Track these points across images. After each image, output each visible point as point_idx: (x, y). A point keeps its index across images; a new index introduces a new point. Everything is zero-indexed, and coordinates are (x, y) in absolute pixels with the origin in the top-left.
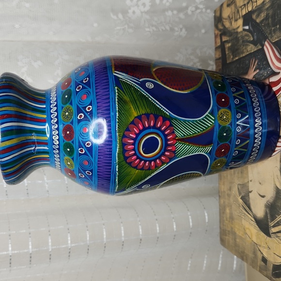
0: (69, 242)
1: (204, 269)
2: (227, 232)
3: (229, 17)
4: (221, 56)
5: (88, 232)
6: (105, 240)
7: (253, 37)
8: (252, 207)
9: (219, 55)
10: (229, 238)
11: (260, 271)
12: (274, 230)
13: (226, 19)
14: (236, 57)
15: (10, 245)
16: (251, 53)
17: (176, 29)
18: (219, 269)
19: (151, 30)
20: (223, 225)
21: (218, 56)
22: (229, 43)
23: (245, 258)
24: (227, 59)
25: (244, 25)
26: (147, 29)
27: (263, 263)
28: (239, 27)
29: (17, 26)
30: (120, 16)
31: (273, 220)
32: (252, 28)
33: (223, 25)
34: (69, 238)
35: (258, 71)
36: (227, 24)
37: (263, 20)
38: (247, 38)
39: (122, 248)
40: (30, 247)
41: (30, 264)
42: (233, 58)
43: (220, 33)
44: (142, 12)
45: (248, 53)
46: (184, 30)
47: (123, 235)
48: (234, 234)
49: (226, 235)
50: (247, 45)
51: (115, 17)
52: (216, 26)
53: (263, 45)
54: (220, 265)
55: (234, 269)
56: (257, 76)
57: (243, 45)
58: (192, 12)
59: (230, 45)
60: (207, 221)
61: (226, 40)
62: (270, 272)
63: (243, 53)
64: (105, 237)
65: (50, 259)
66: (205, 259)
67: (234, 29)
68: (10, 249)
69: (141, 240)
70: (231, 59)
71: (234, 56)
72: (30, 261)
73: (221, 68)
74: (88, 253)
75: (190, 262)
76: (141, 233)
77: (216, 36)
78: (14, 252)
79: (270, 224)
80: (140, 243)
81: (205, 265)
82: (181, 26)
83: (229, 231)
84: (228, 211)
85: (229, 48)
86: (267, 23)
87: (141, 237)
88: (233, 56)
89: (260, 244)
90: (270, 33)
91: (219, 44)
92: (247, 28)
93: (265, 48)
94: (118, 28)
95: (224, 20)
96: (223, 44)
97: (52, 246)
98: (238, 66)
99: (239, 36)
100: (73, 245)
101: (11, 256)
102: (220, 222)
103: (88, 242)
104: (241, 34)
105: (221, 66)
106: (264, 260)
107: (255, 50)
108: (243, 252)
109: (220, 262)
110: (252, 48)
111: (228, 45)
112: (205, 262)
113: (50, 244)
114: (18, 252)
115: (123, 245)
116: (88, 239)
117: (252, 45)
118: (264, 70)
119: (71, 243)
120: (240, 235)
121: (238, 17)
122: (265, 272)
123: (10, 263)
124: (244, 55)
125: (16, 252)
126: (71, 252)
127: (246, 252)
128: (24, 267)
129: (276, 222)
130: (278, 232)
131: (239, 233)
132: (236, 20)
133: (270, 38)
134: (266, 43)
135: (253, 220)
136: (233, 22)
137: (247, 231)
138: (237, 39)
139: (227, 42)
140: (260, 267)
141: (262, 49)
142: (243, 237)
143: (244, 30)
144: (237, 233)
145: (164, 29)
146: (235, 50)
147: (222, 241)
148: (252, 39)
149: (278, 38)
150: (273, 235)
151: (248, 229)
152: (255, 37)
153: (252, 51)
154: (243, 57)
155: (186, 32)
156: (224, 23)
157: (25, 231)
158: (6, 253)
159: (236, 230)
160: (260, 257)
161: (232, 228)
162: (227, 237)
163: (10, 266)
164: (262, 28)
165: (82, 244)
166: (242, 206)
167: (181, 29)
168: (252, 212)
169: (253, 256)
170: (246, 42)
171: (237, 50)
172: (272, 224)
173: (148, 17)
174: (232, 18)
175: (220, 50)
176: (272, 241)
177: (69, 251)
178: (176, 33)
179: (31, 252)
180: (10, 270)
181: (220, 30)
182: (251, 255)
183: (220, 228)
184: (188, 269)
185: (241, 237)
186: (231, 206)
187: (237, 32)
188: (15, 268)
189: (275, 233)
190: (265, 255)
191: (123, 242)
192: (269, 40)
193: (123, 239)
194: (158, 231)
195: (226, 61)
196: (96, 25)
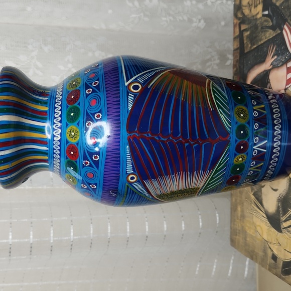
0: (72, 234)
1: (213, 274)
2: (237, 231)
3: (249, 3)
4: (239, 46)
5: (91, 225)
6: (109, 235)
7: (272, 21)
8: (264, 203)
9: (237, 45)
10: (239, 239)
11: (270, 270)
12: (285, 225)
13: (246, 6)
14: (254, 45)
15: (11, 233)
16: (269, 39)
17: (194, 19)
18: (229, 275)
19: (168, 20)
20: (234, 224)
21: (236, 47)
22: (248, 31)
23: (254, 257)
24: (245, 48)
25: (264, 10)
26: (164, 19)
27: (273, 261)
28: (258, 13)
29: (29, 9)
30: (136, 4)
31: (284, 214)
32: (272, 12)
33: (243, 13)
34: (72, 230)
35: (276, 57)
36: (246, 11)
37: (283, 2)
38: (266, 23)
39: (127, 244)
40: (31, 237)
41: (31, 254)
42: (251, 47)
43: (239, 22)
45: (266, 40)
46: (202, 21)
47: (128, 230)
48: (245, 232)
49: (236, 235)
50: (266, 31)
51: (130, 4)
52: (236, 15)
53: (282, 29)
54: (230, 271)
55: (245, 276)
56: (274, 63)
57: (262, 32)
58: (212, 2)
59: (248, 33)
60: (218, 222)
61: (244, 28)
62: (279, 270)
63: (261, 40)
64: (109, 231)
65: (51, 250)
66: (215, 264)
67: (253, 16)
68: (11, 237)
69: (147, 237)
70: (249, 48)
71: (253, 44)
72: (31, 251)
73: (238, 58)
74: (91, 247)
75: (198, 266)
76: (147, 230)
77: (235, 26)
78: (14, 241)
79: (281, 219)
80: (146, 240)
81: (214, 270)
82: (200, 17)
83: (239, 230)
84: (239, 209)
85: (248, 37)
86: (287, 5)
87: (147, 234)
88: (251, 44)
89: (270, 241)
90: (290, 16)
91: (237, 34)
92: (266, 13)
93: (284, 32)
94: (134, 16)
95: (244, 8)
96: (241, 32)
97: (54, 237)
98: (256, 54)
99: (258, 22)
100: (76, 237)
101: (11, 245)
102: (231, 222)
103: (92, 236)
104: (260, 20)
105: (239, 56)
106: (274, 258)
107: (274, 35)
108: (253, 251)
109: (231, 268)
110: (270, 34)
111: (246, 34)
112: (215, 267)
113: (52, 235)
114: (19, 240)
115: (128, 241)
116: (92, 232)
117: (271, 31)
118: (282, 55)
119: (74, 235)
120: (251, 233)
121: (258, 2)
122: (275, 270)
123: (10, 252)
124: (262, 42)
125: (16, 241)
126: (73, 245)
127: (256, 250)
128: (24, 257)
129: (288, 215)
130: (289, 227)
131: (250, 232)
132: (256, 6)
134: (285, 27)
135: (265, 216)
136: (253, 9)
137: (258, 228)
138: (256, 27)
139: (245, 30)
140: (269, 265)
141: (282, 34)
142: (254, 235)
143: (264, 15)
144: (248, 231)
145: (181, 19)
146: (252, 39)
147: (233, 242)
148: (271, 24)
150: (284, 231)
151: (259, 226)
152: (275, 22)
153: (271, 37)
154: (262, 44)
155: (205, 24)
156: (244, 11)
157: (26, 220)
158: (6, 241)
159: (247, 228)
160: (270, 254)
161: (243, 227)
162: (237, 237)
163: (10, 256)
164: (281, 12)
165: (85, 237)
166: (253, 203)
167: (200, 21)
168: (264, 208)
169: (263, 254)
170: (264, 28)
171: (256, 37)
172: (283, 218)
173: (165, 6)
174: (252, 5)
175: (238, 39)
176: (283, 237)
177: (71, 243)
178: (194, 24)
179: (31, 241)
180: (10, 260)
181: (239, 19)
182: (261, 253)
183: (231, 228)
184: (197, 273)
185: (252, 235)
186: (243, 203)
187: (256, 19)
188: (15, 258)
189: (286, 228)
190: (276, 252)
191: (128, 238)
192: (289, 23)
193: (128, 234)
194: (165, 229)
195: (244, 50)
196: (110, 11)
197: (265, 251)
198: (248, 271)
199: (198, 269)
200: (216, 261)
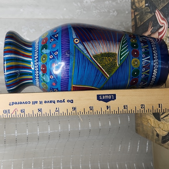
0: (49, 130)
1: (128, 150)
2: (139, 124)
5: (59, 124)
6: (69, 130)
7: (150, 9)
9: (133, 23)
11: (156, 142)
12: (162, 117)
13: (137, 2)
14: (142, 22)
15: (16, 131)
17: (111, 11)
18: (138, 151)
19: (97, 12)
20: (137, 121)
21: (133, 24)
22: (138, 15)
24: (138, 25)
26: (94, 12)
28: (143, 5)
29: (22, 10)
30: (79, 4)
32: (149, 4)
33: (135, 6)
34: (49, 128)
35: (153, 28)
36: (137, 5)
38: (147, 10)
39: (79, 135)
40: (27, 132)
41: (27, 141)
42: (140, 24)
43: (134, 11)
44: (91, 2)
45: (148, 19)
46: (115, 12)
47: (80, 127)
48: (143, 124)
49: (138, 126)
51: (76, 5)
52: (132, 8)
53: (155, 13)
54: (138, 149)
55: (147, 151)
57: (145, 15)
58: (120, 1)
59: (139, 16)
60: (129, 120)
61: (137, 14)
62: (160, 141)
63: (145, 19)
64: (69, 128)
65: (38, 139)
66: (129, 145)
69: (90, 130)
70: (139, 24)
71: (141, 22)
73: (134, 30)
74: (60, 136)
75: (120, 146)
76: (90, 126)
77: (132, 13)
79: (160, 114)
80: (90, 132)
82: (114, 10)
87: (90, 128)
88: (140, 22)
89: (155, 126)
90: (158, 5)
91: (133, 17)
92: (147, 5)
93: (156, 14)
94: (78, 11)
95: (136, 3)
96: (135, 16)
98: (143, 27)
99: (143, 10)
100: (51, 131)
101: (16, 136)
103: (60, 130)
107: (151, 16)
108: (147, 134)
109: (138, 147)
110: (149, 16)
111: (138, 17)
113: (38, 131)
114: (21, 134)
115: (80, 133)
116: (60, 128)
118: (156, 26)
120: (146, 124)
122: (158, 142)
123: (16, 141)
125: (19, 134)
128: (23, 143)
130: (164, 117)
131: (145, 123)
132: (142, 2)
133: (158, 8)
134: (156, 11)
136: (140, 3)
138: (142, 13)
139: (137, 15)
140: (155, 140)
141: (155, 15)
143: (146, 6)
144: (144, 123)
145: (104, 11)
146: (141, 19)
147: (137, 131)
148: (149, 10)
149: (162, 6)
150: (161, 120)
151: (149, 119)
152: (151, 9)
154: (146, 22)
155: (117, 13)
156: (136, 5)
157: (24, 123)
158: (14, 134)
159: (143, 122)
160: (155, 134)
161: (141, 122)
162: (139, 128)
165: (56, 131)
170: (146, 13)
173: (95, 5)
174: (140, 1)
175: (134, 20)
176: (161, 123)
177: (49, 135)
178: (111, 14)
179: (27, 134)
180: (16, 145)
181: (134, 9)
182: (151, 134)
183: (135, 123)
184: (119, 150)
185: (146, 125)
187: (142, 8)
188: (19, 144)
189: (163, 118)
190: (158, 132)
191: (80, 131)
192: (158, 9)
193: (80, 129)
194: (100, 126)
195: (137, 26)
196: (65, 9)
197: (153, 133)
198: (148, 148)
199: (120, 148)
200: (130, 143)
